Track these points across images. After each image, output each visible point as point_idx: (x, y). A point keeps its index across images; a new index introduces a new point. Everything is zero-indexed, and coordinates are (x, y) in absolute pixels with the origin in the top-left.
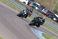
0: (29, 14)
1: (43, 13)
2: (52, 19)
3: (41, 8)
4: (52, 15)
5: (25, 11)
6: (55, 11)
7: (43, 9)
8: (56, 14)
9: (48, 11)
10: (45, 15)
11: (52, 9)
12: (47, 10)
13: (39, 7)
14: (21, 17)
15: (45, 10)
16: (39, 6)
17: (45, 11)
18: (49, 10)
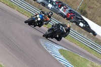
0: (46, 21)
1: (61, 14)
2: (78, 24)
3: (58, 5)
4: (77, 18)
5: (38, 16)
6: (82, 11)
7: (61, 8)
8: (84, 15)
9: (70, 11)
10: (64, 18)
11: (77, 8)
12: (68, 10)
13: (54, 4)
14: (33, 26)
15: (65, 9)
16: (53, 2)
17: (64, 11)
18: (72, 9)
